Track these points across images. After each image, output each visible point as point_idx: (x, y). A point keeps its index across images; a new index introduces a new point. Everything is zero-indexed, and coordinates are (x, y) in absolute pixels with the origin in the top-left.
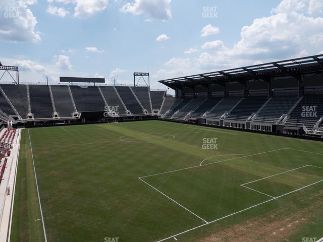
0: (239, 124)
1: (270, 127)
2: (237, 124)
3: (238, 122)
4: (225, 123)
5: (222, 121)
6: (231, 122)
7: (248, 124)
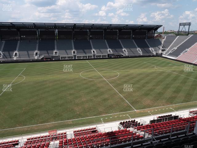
0: (88, 56)
1: (106, 55)
2: (86, 56)
3: (87, 55)
4: (78, 57)
5: (75, 56)
6: (82, 55)
7: (94, 55)
